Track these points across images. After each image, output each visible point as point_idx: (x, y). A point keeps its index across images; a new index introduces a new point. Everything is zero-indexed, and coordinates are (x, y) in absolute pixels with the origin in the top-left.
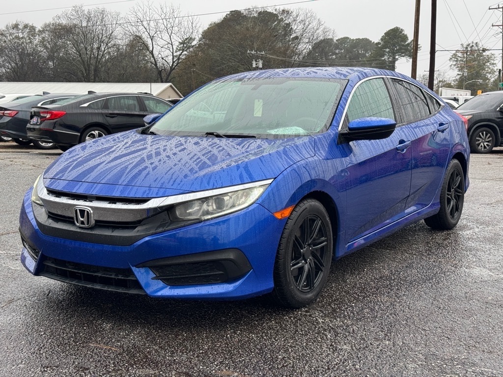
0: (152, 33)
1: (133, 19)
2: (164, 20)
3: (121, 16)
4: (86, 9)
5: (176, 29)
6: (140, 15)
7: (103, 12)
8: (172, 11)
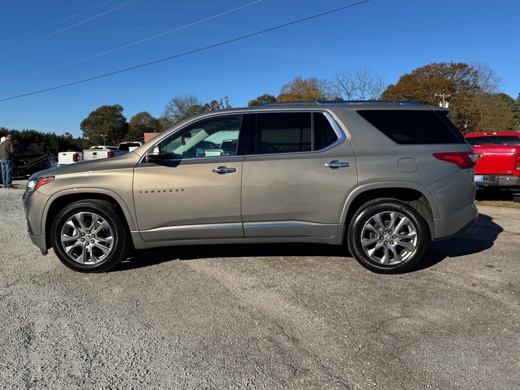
0: (349, 91)
1: (336, 81)
2: (359, 81)
3: (327, 81)
4: (303, 79)
5: (367, 87)
6: (341, 78)
7: (314, 80)
8: (365, 73)
